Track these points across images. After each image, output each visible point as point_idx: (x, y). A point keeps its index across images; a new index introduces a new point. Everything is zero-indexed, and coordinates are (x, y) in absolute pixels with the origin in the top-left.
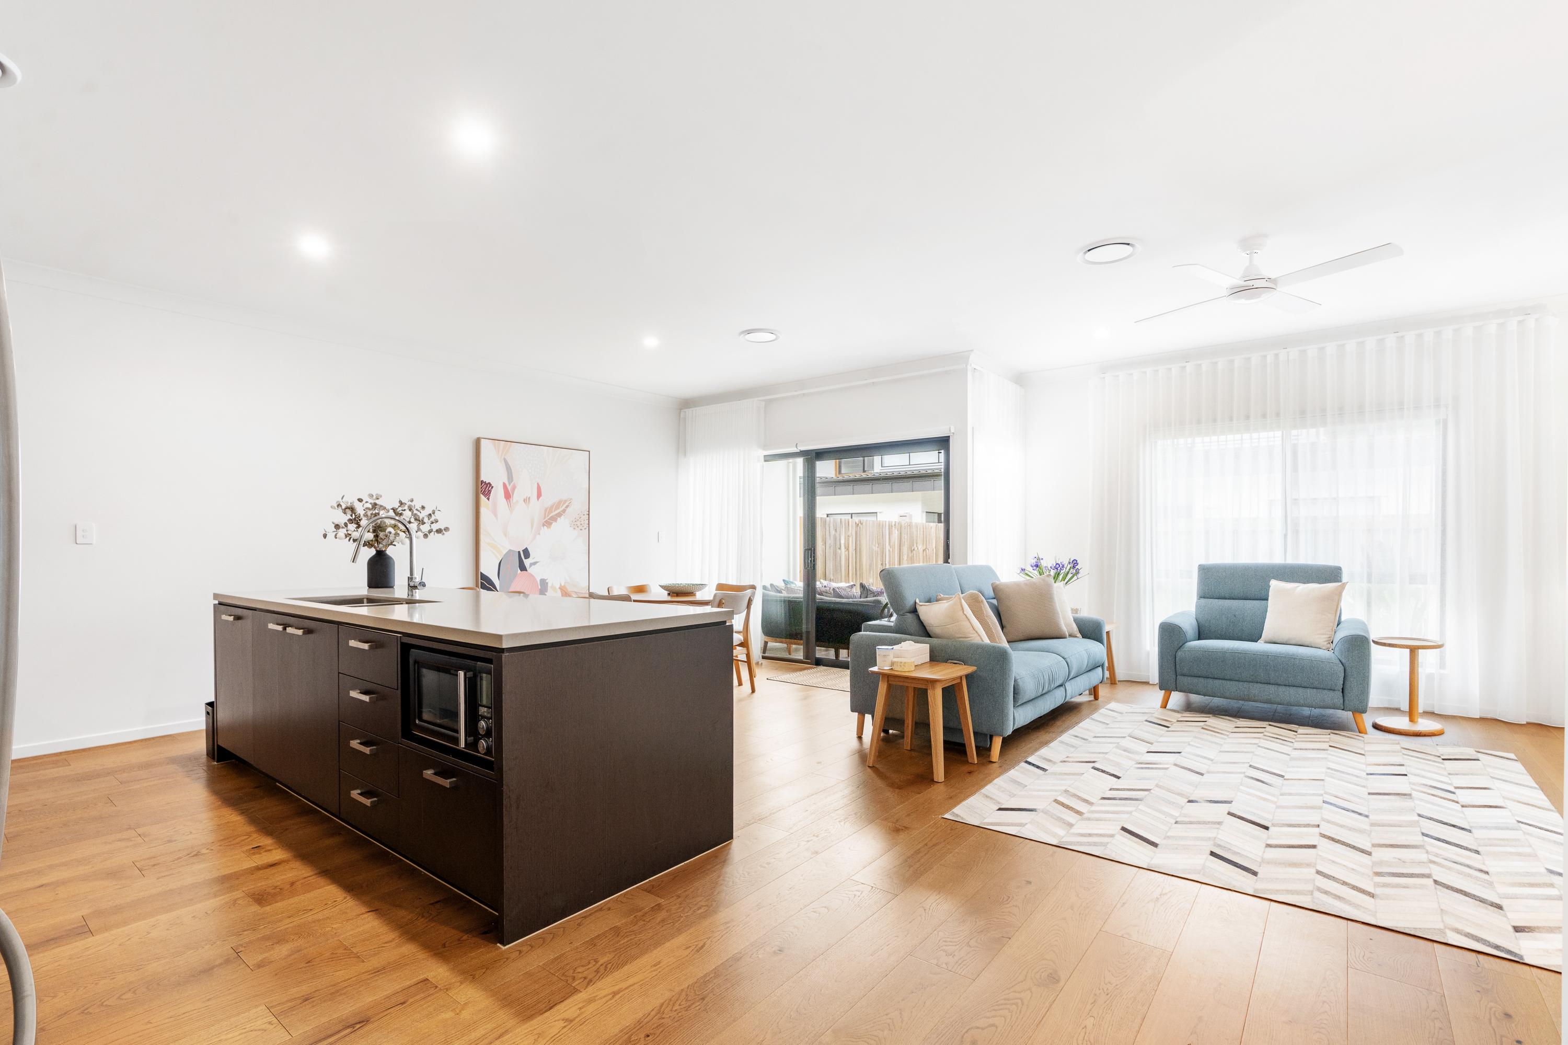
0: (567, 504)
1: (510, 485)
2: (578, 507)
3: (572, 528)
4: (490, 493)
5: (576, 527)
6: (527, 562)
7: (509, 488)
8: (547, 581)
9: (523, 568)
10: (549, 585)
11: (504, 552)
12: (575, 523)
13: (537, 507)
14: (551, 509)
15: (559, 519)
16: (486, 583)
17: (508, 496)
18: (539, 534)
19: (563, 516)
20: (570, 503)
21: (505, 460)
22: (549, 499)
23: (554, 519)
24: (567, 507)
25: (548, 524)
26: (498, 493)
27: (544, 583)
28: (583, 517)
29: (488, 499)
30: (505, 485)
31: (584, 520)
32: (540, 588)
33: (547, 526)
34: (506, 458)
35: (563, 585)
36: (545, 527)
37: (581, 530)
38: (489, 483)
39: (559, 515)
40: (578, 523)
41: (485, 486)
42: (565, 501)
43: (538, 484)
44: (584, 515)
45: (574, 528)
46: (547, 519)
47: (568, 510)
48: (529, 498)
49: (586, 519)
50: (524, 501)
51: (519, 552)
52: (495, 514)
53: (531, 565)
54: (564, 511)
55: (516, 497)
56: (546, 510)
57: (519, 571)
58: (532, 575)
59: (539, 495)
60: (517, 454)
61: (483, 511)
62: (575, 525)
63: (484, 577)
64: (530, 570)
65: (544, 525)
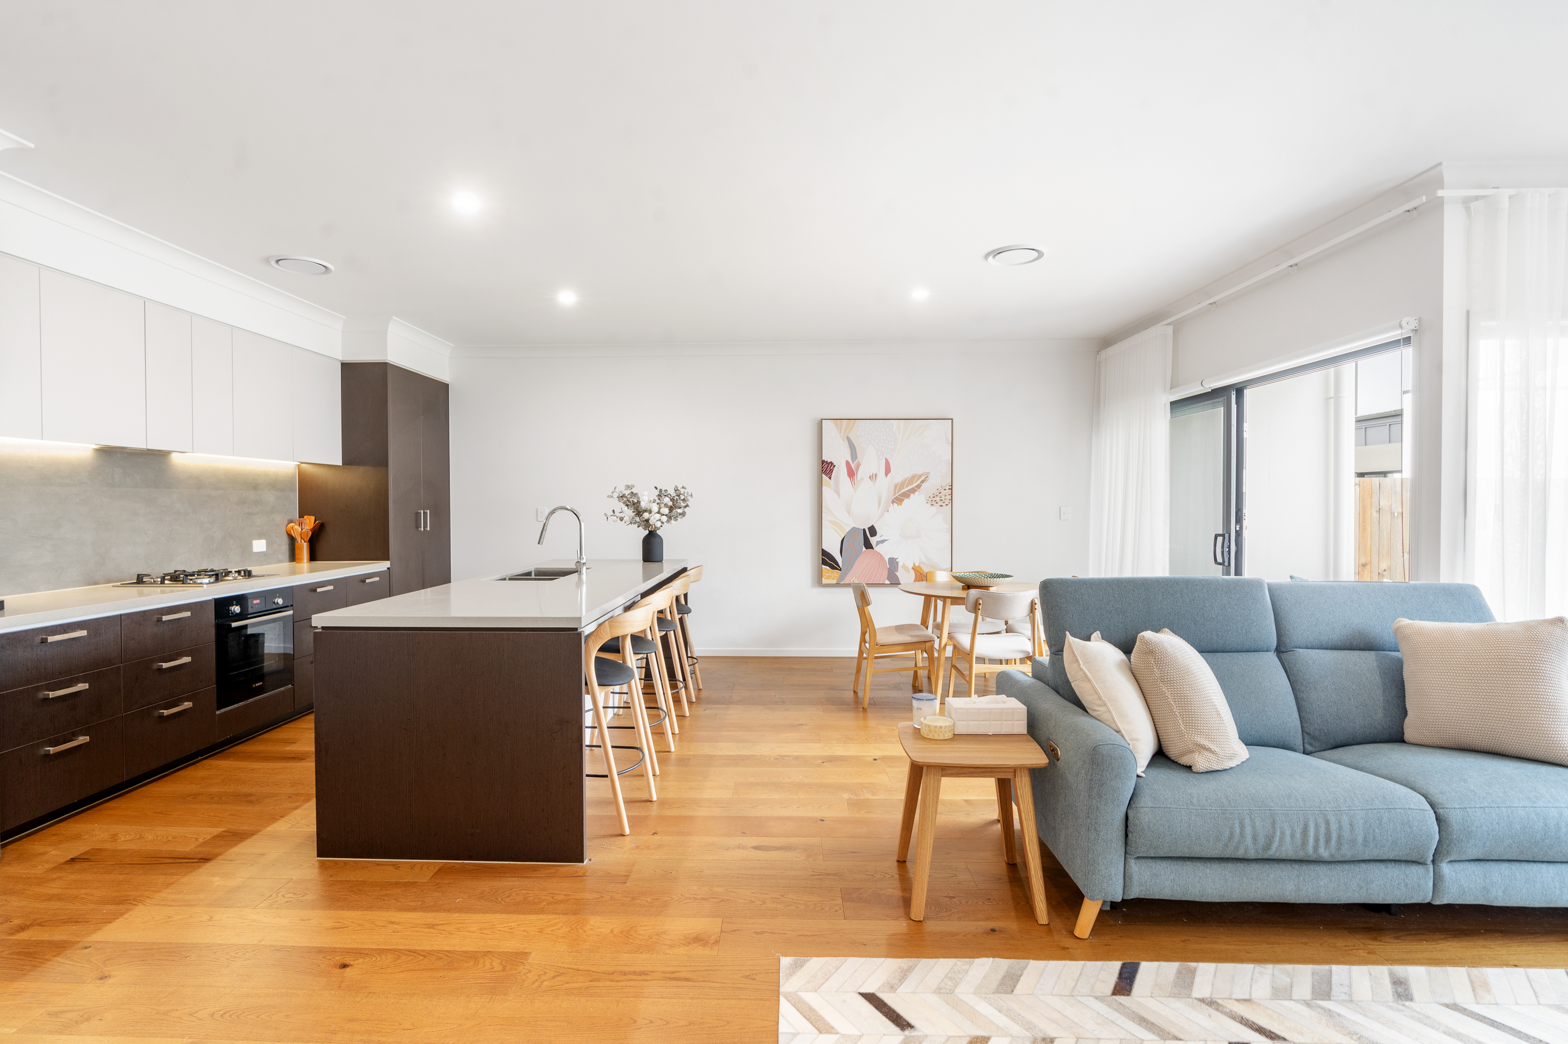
0: (922, 478)
1: (853, 463)
2: (937, 480)
3: (929, 505)
4: (832, 472)
5: (934, 503)
6: (873, 540)
7: (853, 466)
8: (897, 560)
9: (868, 545)
10: (900, 564)
11: (848, 530)
12: (934, 499)
13: (885, 485)
14: (902, 484)
15: (912, 495)
16: (827, 559)
17: (851, 473)
18: (888, 511)
19: (917, 492)
20: (927, 477)
21: (848, 439)
22: (898, 475)
23: (906, 495)
24: (923, 482)
25: (898, 500)
26: (840, 471)
27: (893, 562)
28: (943, 492)
29: (830, 478)
30: (847, 463)
31: (945, 496)
32: (888, 567)
33: (897, 503)
34: (849, 436)
35: (917, 565)
36: (895, 504)
37: (941, 506)
38: (831, 462)
39: (913, 491)
40: (938, 499)
41: (826, 465)
42: (921, 476)
43: (886, 459)
44: (945, 490)
45: (932, 505)
46: (897, 495)
47: (924, 485)
48: (876, 475)
49: (947, 494)
50: (870, 478)
51: (864, 530)
52: (838, 492)
53: (878, 543)
54: (919, 486)
55: (861, 474)
56: (896, 486)
57: (864, 549)
58: (879, 553)
59: (888, 471)
60: (860, 431)
61: (825, 489)
62: (934, 500)
63: (824, 553)
64: (876, 549)
65: (893, 502)
